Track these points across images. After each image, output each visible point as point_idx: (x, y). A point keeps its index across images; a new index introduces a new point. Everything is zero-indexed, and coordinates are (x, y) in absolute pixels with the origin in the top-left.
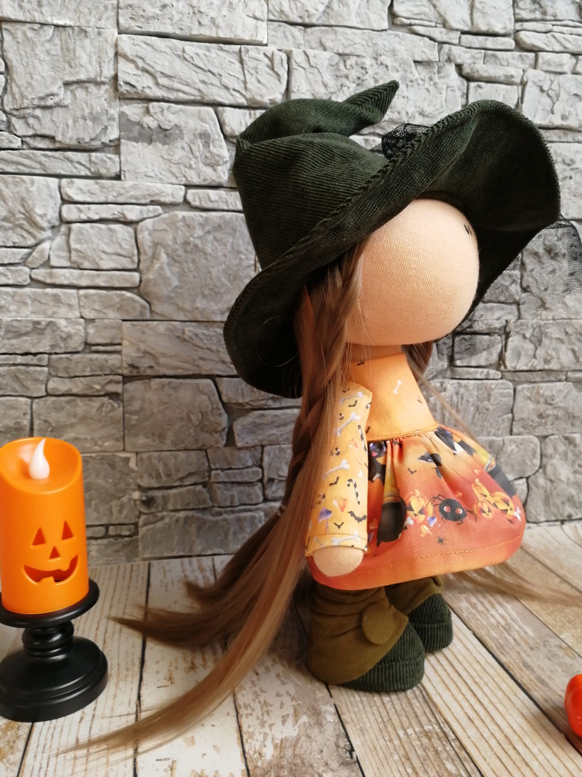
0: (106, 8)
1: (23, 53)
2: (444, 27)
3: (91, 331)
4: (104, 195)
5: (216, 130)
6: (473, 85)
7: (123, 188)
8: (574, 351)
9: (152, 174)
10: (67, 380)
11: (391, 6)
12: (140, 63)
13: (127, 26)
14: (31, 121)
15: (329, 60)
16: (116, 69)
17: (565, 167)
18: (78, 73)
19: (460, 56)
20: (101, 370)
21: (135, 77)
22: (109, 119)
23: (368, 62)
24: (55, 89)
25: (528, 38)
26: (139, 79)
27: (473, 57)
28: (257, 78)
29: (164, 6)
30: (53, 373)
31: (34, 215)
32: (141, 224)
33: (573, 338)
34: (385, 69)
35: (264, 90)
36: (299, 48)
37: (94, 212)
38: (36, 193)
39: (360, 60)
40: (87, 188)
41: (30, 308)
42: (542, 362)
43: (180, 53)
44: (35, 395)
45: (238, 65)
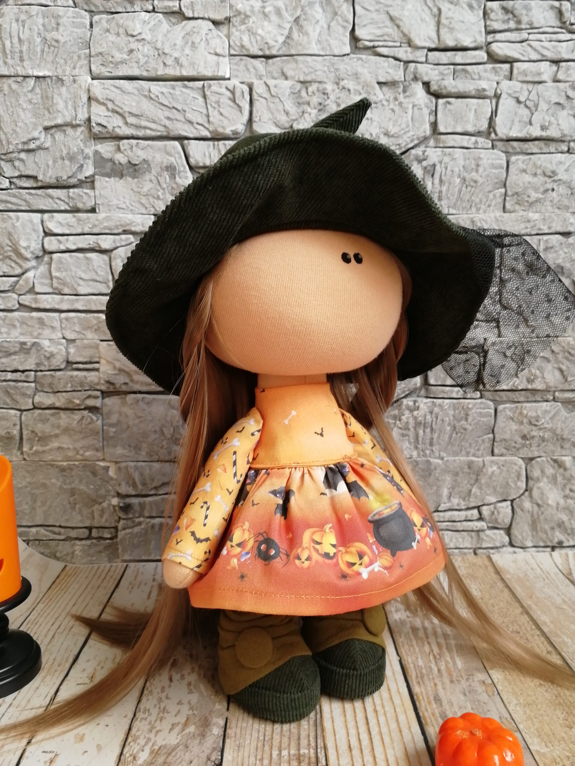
0: (79, 57)
1: (8, 103)
2: (410, 46)
3: (72, 350)
4: (80, 227)
5: (182, 162)
6: (441, 101)
7: (98, 220)
8: (561, 371)
9: (124, 206)
10: (51, 395)
11: (353, 30)
12: (110, 105)
13: (98, 72)
14: (17, 163)
15: (290, 88)
16: (89, 112)
17: (547, 179)
18: (55, 118)
19: (427, 74)
20: (81, 386)
21: (105, 118)
22: (85, 158)
23: (329, 87)
24: (36, 134)
25: (499, 49)
26: (110, 119)
27: (441, 74)
28: (219, 111)
29: (131, 51)
30: (39, 389)
31: (20, 248)
32: (114, 252)
33: (560, 356)
34: (347, 93)
35: (226, 122)
36: (261, 79)
37: (72, 243)
38: (20, 228)
39: (321, 87)
40: (66, 221)
41: (19, 330)
42: (525, 381)
43: (147, 93)
44: (23, 408)
45: (201, 100)
